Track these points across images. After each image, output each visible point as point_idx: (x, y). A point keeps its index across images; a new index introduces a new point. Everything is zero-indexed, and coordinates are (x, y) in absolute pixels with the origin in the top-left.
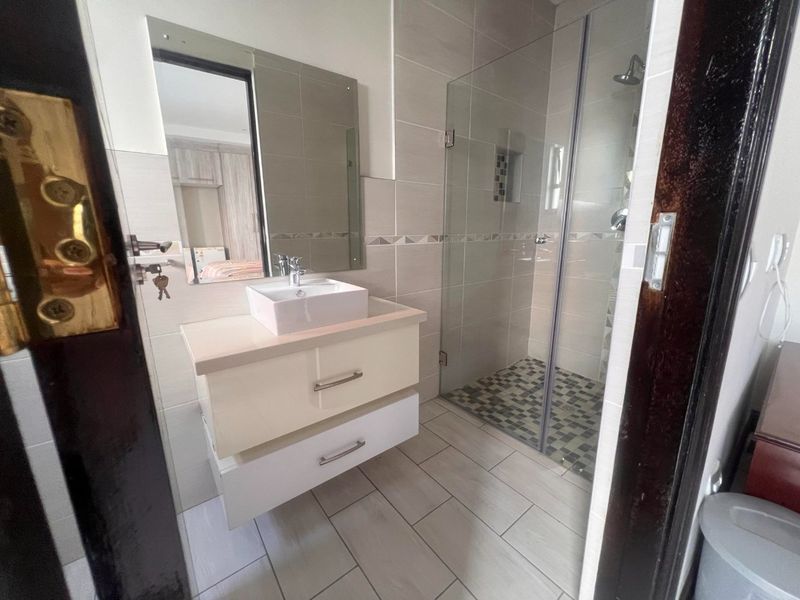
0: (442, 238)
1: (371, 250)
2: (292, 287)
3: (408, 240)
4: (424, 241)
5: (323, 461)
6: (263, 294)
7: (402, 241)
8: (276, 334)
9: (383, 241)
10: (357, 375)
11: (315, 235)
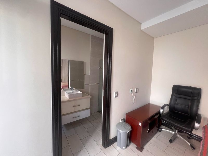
0: (99, 83)
1: (85, 85)
2: (72, 92)
3: (92, 84)
4: (95, 84)
5: (73, 118)
6: (67, 93)
7: (91, 84)
8: (68, 99)
9: (87, 84)
10: (80, 105)
11: (79, 80)
